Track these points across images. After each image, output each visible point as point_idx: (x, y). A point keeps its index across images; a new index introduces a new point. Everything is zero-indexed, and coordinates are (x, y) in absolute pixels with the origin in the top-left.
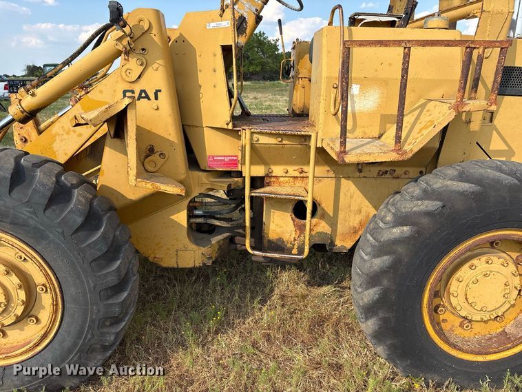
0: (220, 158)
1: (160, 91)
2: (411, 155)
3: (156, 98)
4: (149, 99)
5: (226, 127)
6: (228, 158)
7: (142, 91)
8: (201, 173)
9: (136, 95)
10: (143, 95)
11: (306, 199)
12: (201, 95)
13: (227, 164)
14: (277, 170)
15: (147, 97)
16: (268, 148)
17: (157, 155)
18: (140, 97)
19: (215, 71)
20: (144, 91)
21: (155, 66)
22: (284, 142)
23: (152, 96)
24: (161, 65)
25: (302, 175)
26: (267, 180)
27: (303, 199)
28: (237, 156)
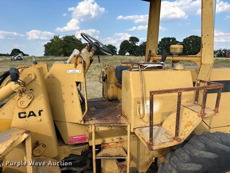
0: (76, 137)
1: (42, 111)
2: (183, 141)
3: (40, 115)
4: (35, 116)
5: (80, 123)
6: (81, 137)
7: (30, 112)
8: (65, 147)
9: (27, 115)
10: (32, 114)
11: (126, 158)
12: (65, 106)
13: (81, 140)
14: (108, 140)
15: (34, 115)
16: (104, 132)
17: (41, 146)
18: (29, 116)
19: (72, 94)
20: (32, 112)
21: (39, 98)
22: (112, 128)
23: (37, 114)
24: (42, 97)
25: (121, 141)
26: (102, 146)
27: (125, 158)
28: (85, 135)
